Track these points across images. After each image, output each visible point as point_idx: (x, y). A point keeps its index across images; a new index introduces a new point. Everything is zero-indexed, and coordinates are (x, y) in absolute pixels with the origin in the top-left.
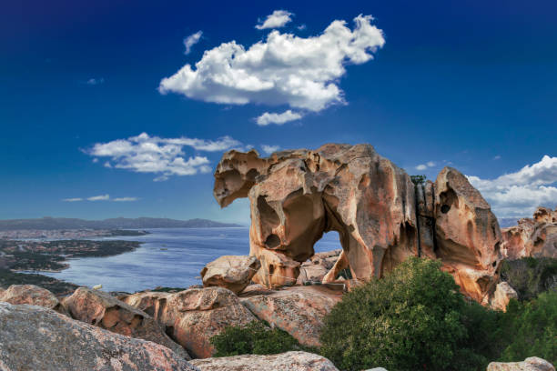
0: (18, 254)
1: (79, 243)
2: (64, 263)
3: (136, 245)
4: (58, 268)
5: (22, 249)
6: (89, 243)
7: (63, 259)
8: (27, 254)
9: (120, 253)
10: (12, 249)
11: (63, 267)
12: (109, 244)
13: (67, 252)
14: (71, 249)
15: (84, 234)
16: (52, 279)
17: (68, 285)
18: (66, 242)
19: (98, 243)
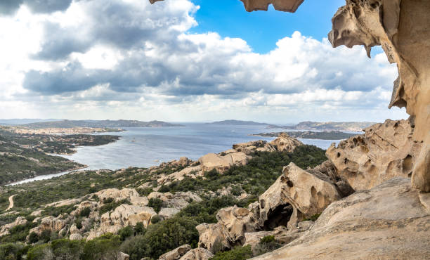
0: (49, 144)
1: (82, 136)
2: (74, 149)
3: (117, 138)
4: (70, 152)
5: (51, 140)
6: (88, 137)
7: (73, 147)
8: (54, 143)
9: (107, 143)
10: (46, 140)
11: (73, 152)
12: (100, 137)
13: (75, 142)
14: (78, 140)
15: (86, 130)
16: (67, 160)
17: (76, 163)
18: (75, 135)
19: (94, 136)
